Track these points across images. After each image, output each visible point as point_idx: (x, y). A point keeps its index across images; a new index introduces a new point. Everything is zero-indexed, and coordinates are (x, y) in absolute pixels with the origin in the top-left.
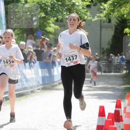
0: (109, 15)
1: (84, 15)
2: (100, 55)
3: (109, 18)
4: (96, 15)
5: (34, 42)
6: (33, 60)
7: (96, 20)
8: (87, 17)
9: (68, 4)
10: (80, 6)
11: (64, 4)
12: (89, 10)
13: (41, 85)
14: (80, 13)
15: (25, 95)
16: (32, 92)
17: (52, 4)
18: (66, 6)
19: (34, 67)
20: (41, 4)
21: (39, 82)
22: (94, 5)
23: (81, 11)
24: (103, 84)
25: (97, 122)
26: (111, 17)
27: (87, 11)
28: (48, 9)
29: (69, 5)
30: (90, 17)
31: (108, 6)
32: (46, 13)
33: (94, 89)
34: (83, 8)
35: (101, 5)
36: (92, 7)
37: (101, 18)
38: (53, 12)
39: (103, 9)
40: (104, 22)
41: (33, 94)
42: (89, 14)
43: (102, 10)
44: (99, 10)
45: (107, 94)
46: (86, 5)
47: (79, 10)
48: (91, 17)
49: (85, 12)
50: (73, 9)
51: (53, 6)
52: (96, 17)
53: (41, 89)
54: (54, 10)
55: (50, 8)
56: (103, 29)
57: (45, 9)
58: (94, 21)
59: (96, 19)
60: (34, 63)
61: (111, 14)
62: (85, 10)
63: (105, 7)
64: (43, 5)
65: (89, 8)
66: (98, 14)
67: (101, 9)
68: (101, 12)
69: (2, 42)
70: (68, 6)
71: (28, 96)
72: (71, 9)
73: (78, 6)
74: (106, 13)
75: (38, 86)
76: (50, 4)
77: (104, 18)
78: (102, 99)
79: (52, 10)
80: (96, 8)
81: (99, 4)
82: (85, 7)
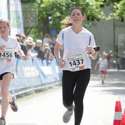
0: (122, 14)
1: (98, 15)
2: (115, 53)
3: (122, 17)
4: (109, 15)
5: (51, 41)
6: (50, 58)
7: (109, 20)
8: (101, 17)
9: (82, 4)
10: (94, 6)
11: (79, 4)
12: (102, 10)
13: (59, 81)
14: (94, 12)
15: (43, 91)
16: (50, 88)
17: (66, 4)
18: (80, 6)
19: (51, 64)
20: (57, 3)
21: (56, 79)
22: (107, 5)
23: (95, 11)
24: (117, 80)
25: (114, 116)
26: (123, 16)
27: (100, 11)
28: (63, 9)
29: (84, 4)
30: (103, 16)
31: (120, 5)
32: (62, 13)
33: (109, 85)
34: (97, 8)
35: (114, 4)
36: (105, 6)
37: (115, 17)
38: (68, 11)
39: (116, 8)
40: (117, 21)
41: (51, 90)
42: (102, 13)
43: (115, 10)
44: (112, 10)
45: (122, 90)
46: (99, 5)
47: (93, 10)
48: (105, 17)
49: (98, 11)
50: (87, 8)
51: (68, 6)
52: (109, 16)
53: (58, 85)
54: (69, 10)
55: (65, 8)
56: (116, 28)
57: (60, 8)
58: (107, 20)
59: (109, 18)
60: (51, 60)
61: (123, 14)
62: (99, 10)
63: (118, 7)
64: (59, 5)
65: (102, 8)
66: (111, 13)
67: (114, 8)
68: (114, 12)
69: (20, 40)
70: (82, 6)
71: (46, 91)
72: (85, 8)
73: (92, 6)
74: (119, 12)
75: (55, 82)
76: (65, 4)
77: (118, 18)
78: (117, 95)
79: (67, 10)
80: (109, 7)
81: (111, 4)
82: (99, 7)
